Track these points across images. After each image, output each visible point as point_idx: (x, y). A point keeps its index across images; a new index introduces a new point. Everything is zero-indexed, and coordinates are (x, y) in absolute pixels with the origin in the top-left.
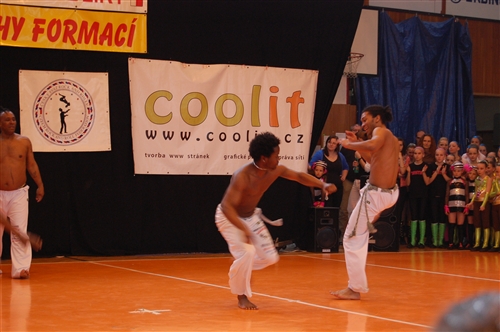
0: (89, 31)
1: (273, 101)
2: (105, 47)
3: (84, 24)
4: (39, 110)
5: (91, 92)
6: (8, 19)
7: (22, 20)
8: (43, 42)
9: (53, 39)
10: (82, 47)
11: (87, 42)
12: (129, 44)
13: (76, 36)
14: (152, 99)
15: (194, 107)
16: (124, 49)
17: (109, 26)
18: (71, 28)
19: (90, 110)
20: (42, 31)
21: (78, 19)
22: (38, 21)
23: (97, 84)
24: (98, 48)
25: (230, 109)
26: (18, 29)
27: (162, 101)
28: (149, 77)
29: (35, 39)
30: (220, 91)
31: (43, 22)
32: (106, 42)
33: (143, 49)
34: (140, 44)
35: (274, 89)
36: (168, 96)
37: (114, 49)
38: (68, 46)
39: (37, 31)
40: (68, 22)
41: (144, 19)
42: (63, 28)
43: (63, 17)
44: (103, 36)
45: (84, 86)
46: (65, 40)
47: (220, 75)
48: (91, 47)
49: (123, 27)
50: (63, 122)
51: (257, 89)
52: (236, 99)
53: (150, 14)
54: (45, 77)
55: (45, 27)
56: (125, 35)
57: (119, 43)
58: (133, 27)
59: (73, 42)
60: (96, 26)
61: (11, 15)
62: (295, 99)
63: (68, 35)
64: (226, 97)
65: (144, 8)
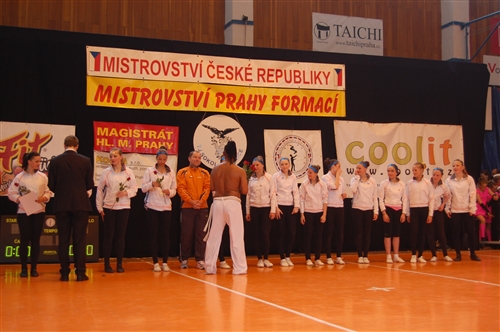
0: (308, 103)
1: (431, 147)
2: (318, 114)
3: (305, 99)
4: (277, 156)
5: (310, 143)
6: (256, 96)
7: (265, 97)
8: (279, 111)
9: (285, 109)
10: (303, 113)
11: (307, 110)
12: (334, 111)
13: (299, 106)
14: (350, 147)
15: (378, 152)
16: (330, 114)
17: (321, 99)
18: (296, 101)
19: (310, 155)
20: (278, 104)
21: (301, 95)
22: (274, 97)
23: (314, 137)
24: (314, 114)
25: (402, 153)
26: (262, 103)
27: (356, 148)
28: (348, 133)
29: (273, 109)
30: (395, 141)
31: (278, 97)
32: (319, 110)
33: (343, 115)
34: (341, 111)
35: (431, 139)
36: (361, 145)
37: (324, 114)
38: (294, 113)
39: (275, 104)
40: (294, 98)
41: (343, 94)
42: (291, 101)
43: (291, 94)
44: (317, 106)
45: (306, 140)
46: (292, 110)
47: (395, 130)
48: (309, 113)
49: (330, 100)
50: (293, 164)
51: (420, 139)
52: (406, 146)
53: (347, 91)
54: (280, 134)
55: (279, 101)
56: (331, 105)
57: (327, 111)
58: (336, 100)
59: (298, 111)
60: (312, 99)
61: (258, 94)
62: (446, 146)
63: (294, 106)
64: (399, 145)
65: (343, 87)
